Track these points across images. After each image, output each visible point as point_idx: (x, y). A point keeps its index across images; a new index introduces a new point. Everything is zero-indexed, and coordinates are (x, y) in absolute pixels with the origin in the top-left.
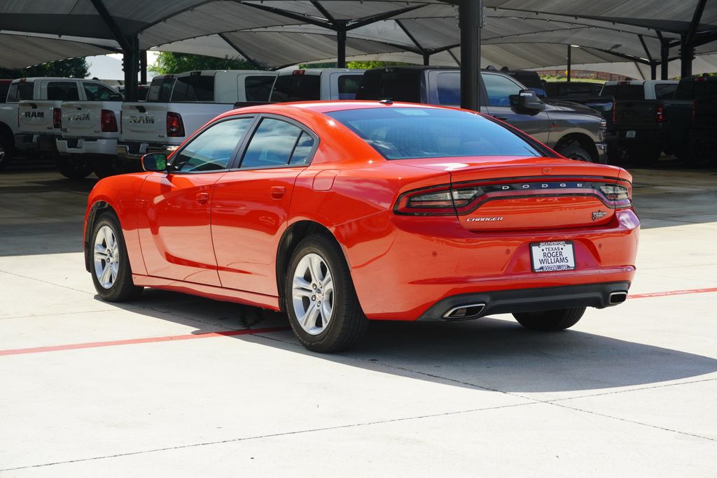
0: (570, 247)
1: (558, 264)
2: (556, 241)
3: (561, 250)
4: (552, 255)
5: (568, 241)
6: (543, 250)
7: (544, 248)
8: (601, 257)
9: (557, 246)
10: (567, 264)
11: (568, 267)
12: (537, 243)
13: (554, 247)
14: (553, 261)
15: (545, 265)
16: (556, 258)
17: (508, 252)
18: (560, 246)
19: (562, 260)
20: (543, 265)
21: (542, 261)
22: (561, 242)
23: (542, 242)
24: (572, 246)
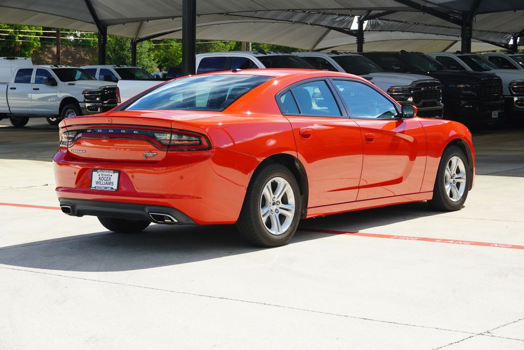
1: (106, 186)
2: (108, 170)
3: (110, 177)
4: (104, 179)
5: (115, 171)
6: (99, 175)
7: (100, 173)
9: (108, 174)
10: (112, 186)
11: (112, 188)
12: (96, 170)
13: (106, 173)
14: (104, 183)
15: (99, 185)
16: (106, 181)
18: (111, 174)
19: (110, 184)
20: (97, 185)
21: (97, 183)
22: (111, 171)
23: (99, 169)
24: (117, 174)
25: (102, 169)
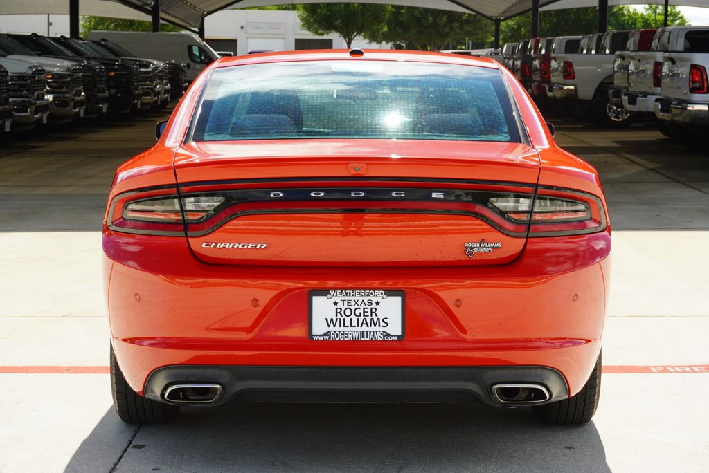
0: (396, 301)
1: (365, 328)
2: (364, 289)
3: (374, 305)
4: (353, 312)
5: (390, 292)
6: (336, 303)
7: (338, 299)
8: (464, 324)
9: (366, 299)
10: (385, 329)
11: (386, 334)
12: (324, 292)
13: (360, 299)
14: (355, 323)
15: (337, 328)
16: (361, 319)
17: (255, 302)
18: (374, 299)
19: (375, 323)
20: (332, 328)
21: (330, 322)
22: (376, 292)
23: (335, 289)
24: (399, 299)
25: (346, 289)
